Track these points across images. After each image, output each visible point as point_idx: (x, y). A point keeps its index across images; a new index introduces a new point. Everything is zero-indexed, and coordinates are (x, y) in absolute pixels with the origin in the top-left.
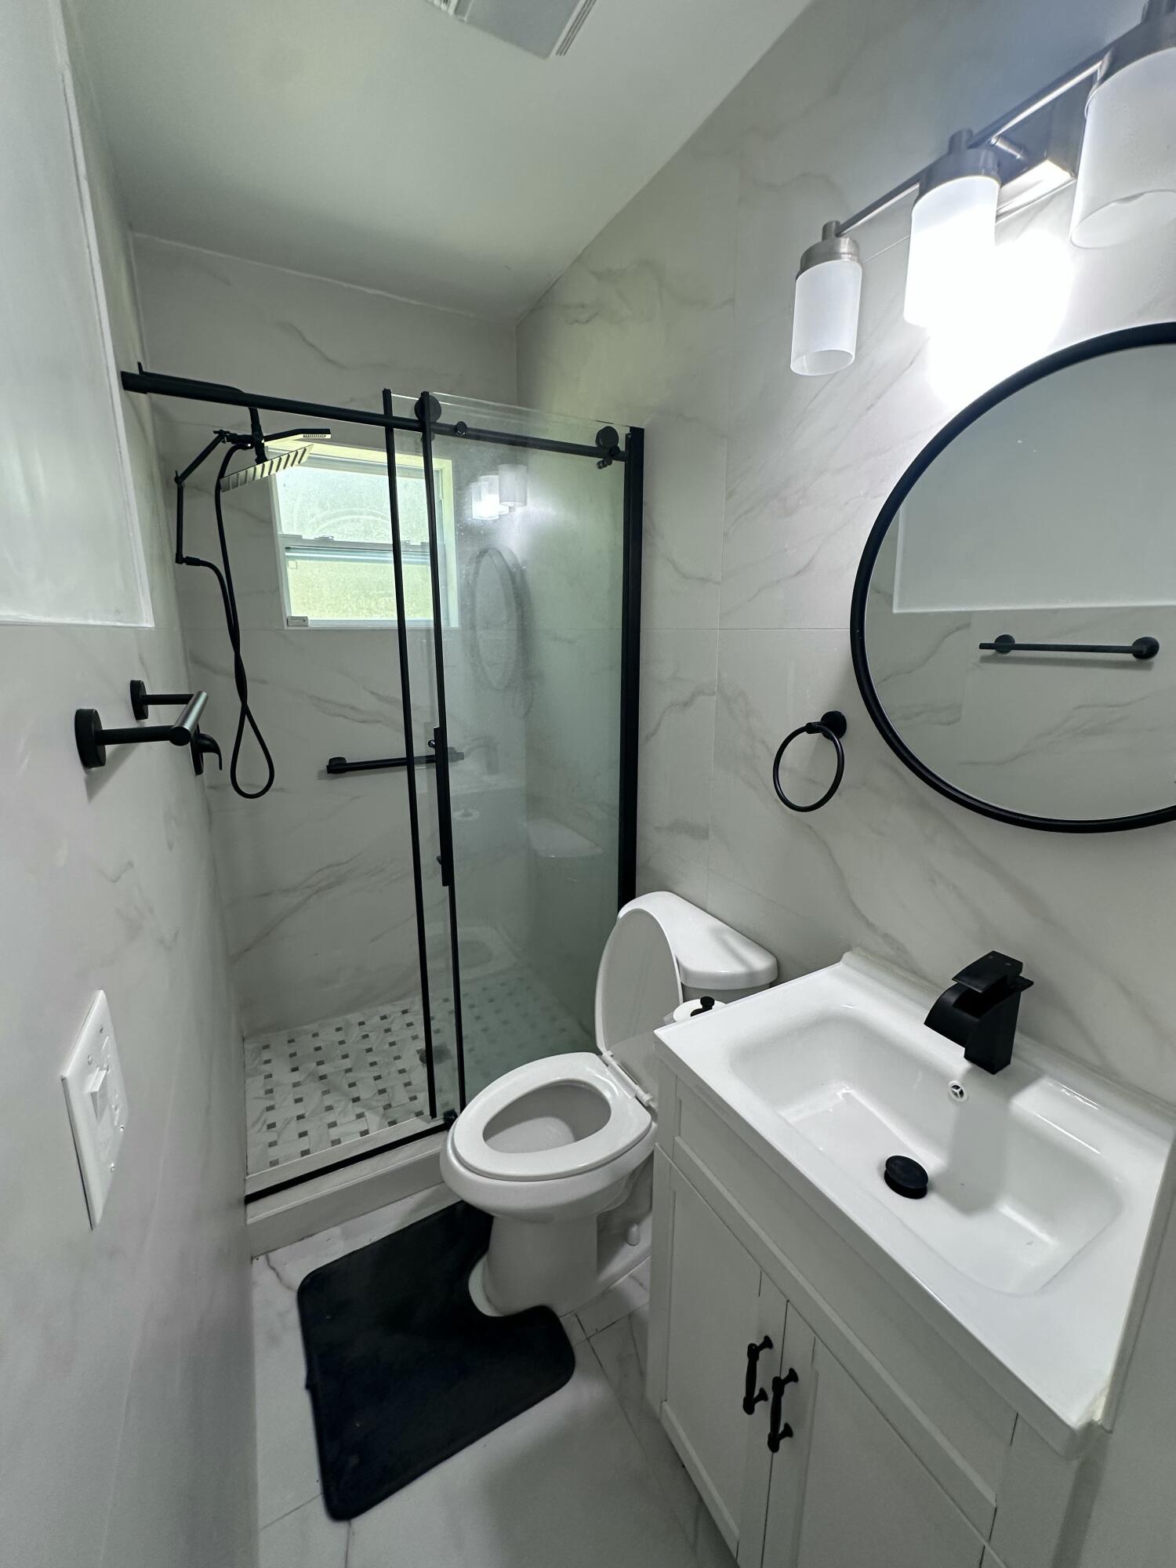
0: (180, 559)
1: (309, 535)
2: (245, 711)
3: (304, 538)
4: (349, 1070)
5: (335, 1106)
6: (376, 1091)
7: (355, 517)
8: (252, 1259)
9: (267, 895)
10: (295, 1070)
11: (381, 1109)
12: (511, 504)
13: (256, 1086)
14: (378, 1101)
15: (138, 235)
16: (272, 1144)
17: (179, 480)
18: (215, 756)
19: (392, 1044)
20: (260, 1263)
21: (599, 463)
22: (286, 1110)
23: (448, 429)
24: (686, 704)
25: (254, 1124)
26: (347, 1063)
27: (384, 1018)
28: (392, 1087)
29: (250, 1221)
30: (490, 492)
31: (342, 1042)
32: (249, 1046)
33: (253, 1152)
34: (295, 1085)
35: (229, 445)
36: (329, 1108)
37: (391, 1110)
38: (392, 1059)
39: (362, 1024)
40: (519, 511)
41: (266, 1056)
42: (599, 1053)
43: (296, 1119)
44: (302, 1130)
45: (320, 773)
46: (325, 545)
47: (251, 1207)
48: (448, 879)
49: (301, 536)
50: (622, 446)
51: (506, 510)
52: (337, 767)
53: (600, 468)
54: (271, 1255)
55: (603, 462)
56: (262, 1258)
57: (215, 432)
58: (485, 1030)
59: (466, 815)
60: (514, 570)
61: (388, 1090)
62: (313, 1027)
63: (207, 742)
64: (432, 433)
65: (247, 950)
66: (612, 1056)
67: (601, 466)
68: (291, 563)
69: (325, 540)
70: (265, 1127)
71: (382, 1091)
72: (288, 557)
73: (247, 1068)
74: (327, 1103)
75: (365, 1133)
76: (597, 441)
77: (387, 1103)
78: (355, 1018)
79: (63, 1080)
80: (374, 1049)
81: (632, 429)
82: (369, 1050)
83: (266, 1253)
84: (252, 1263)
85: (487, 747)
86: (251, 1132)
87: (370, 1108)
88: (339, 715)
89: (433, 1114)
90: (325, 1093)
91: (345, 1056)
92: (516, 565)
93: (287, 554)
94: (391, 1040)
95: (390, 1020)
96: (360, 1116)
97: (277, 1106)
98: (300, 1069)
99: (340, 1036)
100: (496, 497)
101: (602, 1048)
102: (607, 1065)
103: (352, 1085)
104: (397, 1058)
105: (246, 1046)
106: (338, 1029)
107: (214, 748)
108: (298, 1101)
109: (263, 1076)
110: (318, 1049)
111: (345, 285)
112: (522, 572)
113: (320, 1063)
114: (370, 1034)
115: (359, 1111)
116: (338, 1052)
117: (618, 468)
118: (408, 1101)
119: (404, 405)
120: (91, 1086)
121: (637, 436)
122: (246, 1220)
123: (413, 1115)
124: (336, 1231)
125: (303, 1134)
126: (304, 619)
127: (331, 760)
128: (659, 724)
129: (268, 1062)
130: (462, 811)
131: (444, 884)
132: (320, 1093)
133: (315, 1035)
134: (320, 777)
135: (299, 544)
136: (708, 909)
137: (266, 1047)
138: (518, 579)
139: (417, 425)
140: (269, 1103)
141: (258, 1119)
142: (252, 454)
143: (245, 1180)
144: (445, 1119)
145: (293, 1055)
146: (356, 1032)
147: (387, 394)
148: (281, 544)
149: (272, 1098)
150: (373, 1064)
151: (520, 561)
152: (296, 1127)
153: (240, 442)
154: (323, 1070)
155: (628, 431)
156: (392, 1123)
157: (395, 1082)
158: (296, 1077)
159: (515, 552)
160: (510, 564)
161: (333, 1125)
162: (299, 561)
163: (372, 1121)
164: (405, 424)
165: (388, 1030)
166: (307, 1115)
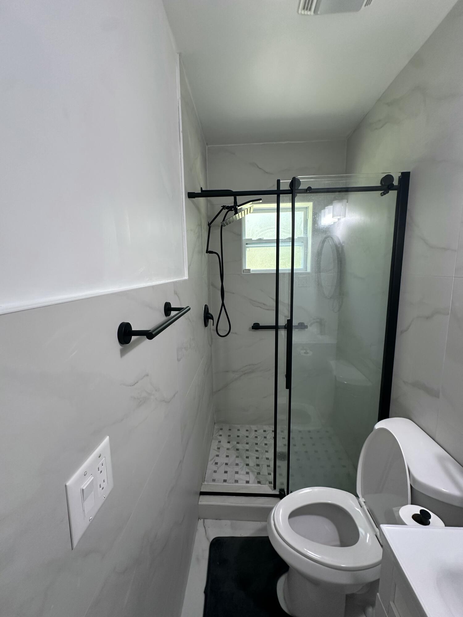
0: (208, 252)
1: (254, 238)
2: (223, 305)
3: (253, 239)
4: (247, 450)
5: (239, 464)
6: (256, 464)
7: (272, 230)
8: (199, 519)
9: (227, 372)
10: (229, 442)
11: (256, 473)
12: (339, 217)
13: (215, 444)
14: (255, 469)
15: (209, 146)
16: (215, 472)
17: (209, 225)
18: (212, 320)
19: (266, 444)
20: (201, 521)
21: (381, 193)
22: (222, 460)
23: (303, 191)
24: (428, 318)
25: (211, 460)
26: (247, 447)
27: (265, 431)
28: (263, 465)
29: (200, 503)
30: (329, 213)
31: (247, 437)
32: (216, 427)
33: (209, 472)
34: (228, 449)
35: (226, 210)
36: (237, 464)
37: (260, 475)
38: (265, 451)
39: (256, 431)
40: (343, 220)
41: (221, 433)
42: (357, 496)
43: (225, 464)
44: (226, 470)
45: (250, 328)
46: (260, 241)
47: (202, 497)
48: (289, 386)
49: (252, 239)
50: (396, 183)
51: (336, 220)
52: (256, 327)
53: (382, 196)
54: (205, 520)
55: (383, 192)
56: (202, 520)
57: (222, 207)
58: (306, 452)
59: (306, 353)
60: (339, 246)
61: (260, 466)
62: (238, 426)
63: (210, 316)
64: (296, 194)
65: (219, 391)
66: (364, 502)
67: (382, 195)
68: (248, 249)
69: (260, 239)
70: (214, 463)
71: (258, 465)
72: (247, 247)
73: (213, 436)
74: (237, 462)
75: (248, 482)
76: (381, 183)
77: (259, 472)
78: (254, 428)
79: (66, 486)
80: (258, 444)
81: (402, 173)
82: (257, 444)
83: (204, 519)
84: (198, 520)
85: (321, 323)
86: (210, 463)
87: (252, 472)
88: (258, 307)
89: (275, 488)
90: (237, 457)
91: (247, 443)
92: (340, 243)
93: (246, 246)
94: (266, 442)
95: (267, 433)
96: (247, 473)
97: (220, 456)
98: (231, 442)
99: (247, 434)
100: (331, 215)
101: (360, 495)
102: (361, 507)
103: (247, 457)
104: (267, 452)
105: (215, 426)
106: (247, 430)
107: (212, 318)
108: (227, 456)
109: (218, 441)
110: (238, 436)
111: (275, 143)
112: (342, 247)
113: (238, 443)
114: (258, 437)
115: (248, 471)
116: (245, 441)
117: (393, 195)
118: (267, 474)
119: (285, 185)
120: (83, 486)
121: (405, 177)
122: (198, 502)
123: (268, 482)
124: (228, 522)
125: (226, 472)
126: (249, 270)
127: (254, 324)
128: (410, 326)
129: (221, 435)
130: (305, 351)
131: (287, 388)
132: (235, 456)
133: (239, 430)
134: (250, 330)
135: (250, 242)
136: (436, 439)
137: (221, 429)
138: (340, 249)
139: (289, 192)
140: (218, 453)
141: (213, 459)
142: (233, 212)
143: (202, 484)
144: (279, 491)
145: (229, 436)
146: (253, 434)
147: (278, 181)
148: (244, 243)
149: (219, 452)
150: (257, 451)
151: (341, 241)
152: (223, 468)
153: (230, 208)
154: (239, 446)
155: (400, 174)
156: (259, 482)
157: (264, 463)
158: (228, 446)
159: (340, 238)
160: (337, 243)
161: (237, 473)
162: (250, 248)
163: (252, 477)
164: (285, 192)
165: (265, 437)
166: (229, 464)
